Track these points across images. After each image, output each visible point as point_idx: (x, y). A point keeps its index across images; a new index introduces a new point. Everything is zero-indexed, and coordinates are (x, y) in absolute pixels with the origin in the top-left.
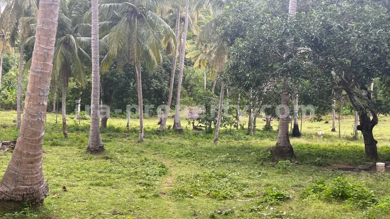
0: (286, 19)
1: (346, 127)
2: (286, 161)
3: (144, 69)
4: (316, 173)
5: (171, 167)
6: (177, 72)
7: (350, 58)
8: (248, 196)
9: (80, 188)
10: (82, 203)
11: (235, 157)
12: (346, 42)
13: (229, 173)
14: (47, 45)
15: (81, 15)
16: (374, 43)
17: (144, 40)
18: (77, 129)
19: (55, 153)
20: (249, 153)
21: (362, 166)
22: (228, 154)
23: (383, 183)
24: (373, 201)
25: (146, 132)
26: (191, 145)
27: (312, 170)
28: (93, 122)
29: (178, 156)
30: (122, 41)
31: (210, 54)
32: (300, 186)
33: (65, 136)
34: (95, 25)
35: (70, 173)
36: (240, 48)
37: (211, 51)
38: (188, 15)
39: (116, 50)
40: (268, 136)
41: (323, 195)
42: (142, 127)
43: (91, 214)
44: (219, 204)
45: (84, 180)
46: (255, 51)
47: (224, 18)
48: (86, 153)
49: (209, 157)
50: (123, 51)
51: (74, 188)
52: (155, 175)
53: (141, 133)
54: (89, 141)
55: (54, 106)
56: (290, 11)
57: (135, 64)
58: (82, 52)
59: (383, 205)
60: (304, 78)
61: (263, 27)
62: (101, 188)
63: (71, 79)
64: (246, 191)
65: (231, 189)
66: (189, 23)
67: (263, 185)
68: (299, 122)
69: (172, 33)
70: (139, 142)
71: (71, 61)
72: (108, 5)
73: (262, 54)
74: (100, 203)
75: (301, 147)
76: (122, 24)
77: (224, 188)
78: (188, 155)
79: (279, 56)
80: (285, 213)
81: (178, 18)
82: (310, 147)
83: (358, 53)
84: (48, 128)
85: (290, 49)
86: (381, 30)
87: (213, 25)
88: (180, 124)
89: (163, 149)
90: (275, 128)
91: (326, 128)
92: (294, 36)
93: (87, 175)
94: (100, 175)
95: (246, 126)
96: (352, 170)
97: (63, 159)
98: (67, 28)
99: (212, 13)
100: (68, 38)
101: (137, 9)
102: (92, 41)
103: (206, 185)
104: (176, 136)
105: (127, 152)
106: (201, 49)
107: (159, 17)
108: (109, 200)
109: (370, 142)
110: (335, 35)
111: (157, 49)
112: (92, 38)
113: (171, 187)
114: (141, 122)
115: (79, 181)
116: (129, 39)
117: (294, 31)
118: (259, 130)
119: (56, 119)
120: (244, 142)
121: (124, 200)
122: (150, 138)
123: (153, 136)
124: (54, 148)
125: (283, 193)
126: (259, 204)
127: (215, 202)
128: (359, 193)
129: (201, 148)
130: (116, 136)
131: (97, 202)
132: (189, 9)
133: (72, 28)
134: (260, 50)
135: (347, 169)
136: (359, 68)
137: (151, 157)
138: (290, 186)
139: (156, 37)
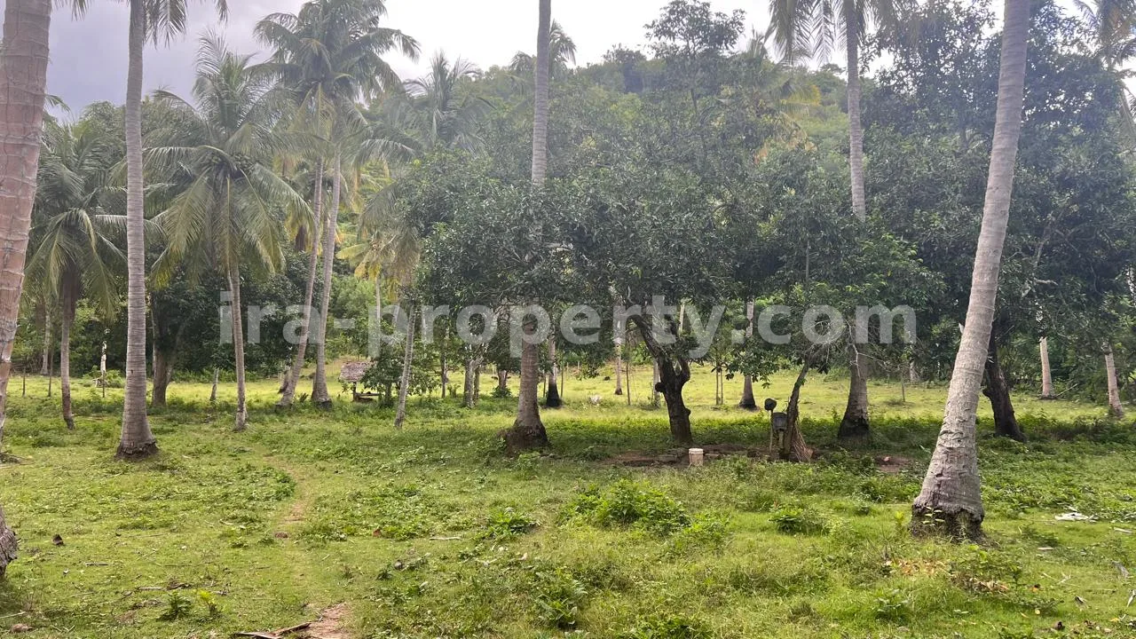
0: (527, 191)
1: (640, 386)
2: (533, 454)
3: (247, 280)
4: (586, 474)
5: (303, 479)
6: (319, 287)
7: (640, 264)
8: (456, 529)
9: (96, 537)
10: (99, 569)
11: (437, 451)
12: (632, 235)
13: (424, 486)
14: (10, 232)
15: (106, 168)
16: (679, 237)
17: (245, 223)
18: (97, 408)
19: (43, 463)
20: (464, 443)
21: (666, 455)
22: (422, 447)
23: (700, 486)
24: (682, 520)
25: (252, 409)
26: (347, 434)
27: (579, 469)
28: (130, 393)
29: (318, 456)
30: (198, 223)
31: (385, 252)
32: (556, 501)
33: (68, 425)
34: (136, 190)
35: (75, 505)
36: (441, 241)
37: (388, 247)
38: (340, 174)
39: (183, 242)
40: (502, 409)
41: (596, 514)
42: (242, 399)
43: (117, 592)
44: (399, 549)
45: (107, 517)
46: (470, 248)
47: (411, 182)
48: (116, 458)
49: (383, 456)
50: (200, 243)
51: (82, 537)
52: (267, 499)
53: (242, 411)
54: (121, 433)
55: (45, 360)
56: (533, 176)
57: (226, 270)
58: (107, 246)
59: (697, 526)
60: (562, 299)
61: (486, 203)
62: (144, 532)
63: (85, 301)
64: (455, 518)
65: (425, 517)
66: (343, 190)
67: (487, 504)
68: (558, 381)
69: (307, 210)
70: (235, 431)
71: (82, 264)
72: (167, 150)
73: (484, 254)
74: (140, 565)
75: (561, 425)
76: (198, 189)
77: (410, 517)
78: (341, 453)
79: (517, 258)
80: (525, 556)
81: (318, 180)
82: (576, 426)
83: (653, 255)
84: (29, 408)
85: (536, 246)
86: (690, 214)
87: (390, 195)
88: (326, 392)
89: (288, 444)
90: (515, 392)
91: (607, 388)
92: (541, 222)
93: (113, 507)
94: (142, 505)
95: (460, 391)
96: (648, 464)
97: (60, 475)
98: (71, 194)
99: (387, 172)
100: (74, 217)
101: (231, 160)
102: (129, 223)
103: (374, 512)
104: (317, 416)
105: (208, 452)
106: (368, 241)
107: (277, 177)
108: (162, 558)
109: (679, 412)
110: (613, 222)
111: (275, 241)
112: (128, 217)
113: (300, 522)
114: (241, 390)
115: (95, 521)
116: (214, 219)
117: (542, 213)
118: (484, 397)
119: (48, 388)
120: (456, 422)
121: (196, 555)
122: (261, 421)
123: (267, 419)
124: (40, 452)
125: (523, 517)
126: (477, 543)
127: (391, 545)
128: (658, 508)
129: (368, 437)
130: (186, 421)
131: (135, 562)
132: (341, 163)
133: (83, 195)
134: (481, 247)
135: (640, 464)
136: (655, 282)
137: (259, 462)
138: (539, 502)
139: (270, 217)
